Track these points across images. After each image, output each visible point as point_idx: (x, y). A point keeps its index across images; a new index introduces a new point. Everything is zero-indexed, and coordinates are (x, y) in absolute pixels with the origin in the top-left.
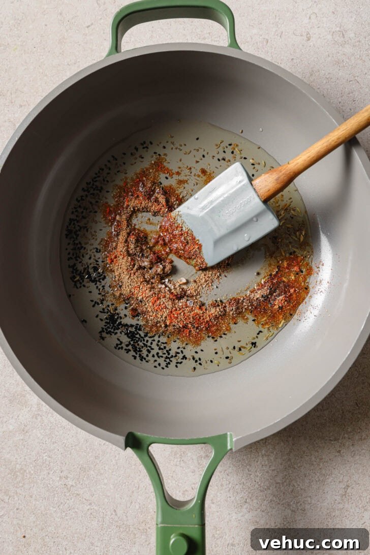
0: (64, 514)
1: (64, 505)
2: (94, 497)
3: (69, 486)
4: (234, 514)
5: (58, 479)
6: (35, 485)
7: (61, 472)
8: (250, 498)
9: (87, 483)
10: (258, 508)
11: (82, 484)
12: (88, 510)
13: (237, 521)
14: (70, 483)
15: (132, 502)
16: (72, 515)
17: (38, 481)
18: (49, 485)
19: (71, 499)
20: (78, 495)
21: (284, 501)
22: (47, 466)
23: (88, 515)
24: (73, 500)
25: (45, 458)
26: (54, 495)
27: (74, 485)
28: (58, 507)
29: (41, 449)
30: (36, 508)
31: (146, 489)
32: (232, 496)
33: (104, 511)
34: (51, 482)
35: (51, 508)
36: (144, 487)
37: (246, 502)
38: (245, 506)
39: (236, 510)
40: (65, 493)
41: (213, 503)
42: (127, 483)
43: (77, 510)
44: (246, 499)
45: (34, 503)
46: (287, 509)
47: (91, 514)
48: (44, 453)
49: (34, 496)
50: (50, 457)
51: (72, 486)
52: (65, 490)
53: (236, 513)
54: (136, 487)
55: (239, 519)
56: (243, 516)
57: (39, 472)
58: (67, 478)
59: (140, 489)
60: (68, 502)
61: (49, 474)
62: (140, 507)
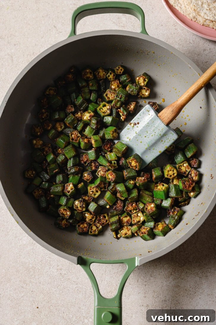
0: (61, 292)
1: (61, 286)
2: (79, 279)
3: (63, 275)
4: (165, 282)
5: (56, 271)
6: (42, 276)
7: (58, 266)
8: (174, 272)
9: (74, 271)
10: (179, 277)
11: (71, 272)
12: (76, 287)
13: (167, 286)
14: (64, 273)
15: (102, 281)
16: (66, 292)
17: (44, 273)
18: (50, 275)
19: (65, 282)
20: (69, 279)
21: (194, 272)
22: (49, 264)
23: (76, 291)
24: (66, 283)
25: (47, 259)
26: (54, 280)
27: (66, 273)
28: (57, 288)
29: (44, 254)
30: (43, 290)
31: (110, 272)
32: (163, 271)
33: (85, 288)
34: (52, 273)
35: (53, 289)
36: (109, 270)
37: (171, 274)
38: (171, 277)
39: (166, 279)
40: (61, 279)
41: (152, 277)
42: (98, 269)
43: (69, 289)
44: (171, 273)
45: (42, 287)
46: (196, 277)
47: (78, 290)
48: (46, 256)
49: (42, 282)
50: (50, 258)
51: (65, 274)
52: (61, 277)
53: (166, 281)
54: (104, 271)
55: (168, 285)
56: (170, 283)
57: (44, 267)
58: (61, 269)
59: (107, 272)
60: (63, 284)
61: (50, 268)
62: (107, 283)
